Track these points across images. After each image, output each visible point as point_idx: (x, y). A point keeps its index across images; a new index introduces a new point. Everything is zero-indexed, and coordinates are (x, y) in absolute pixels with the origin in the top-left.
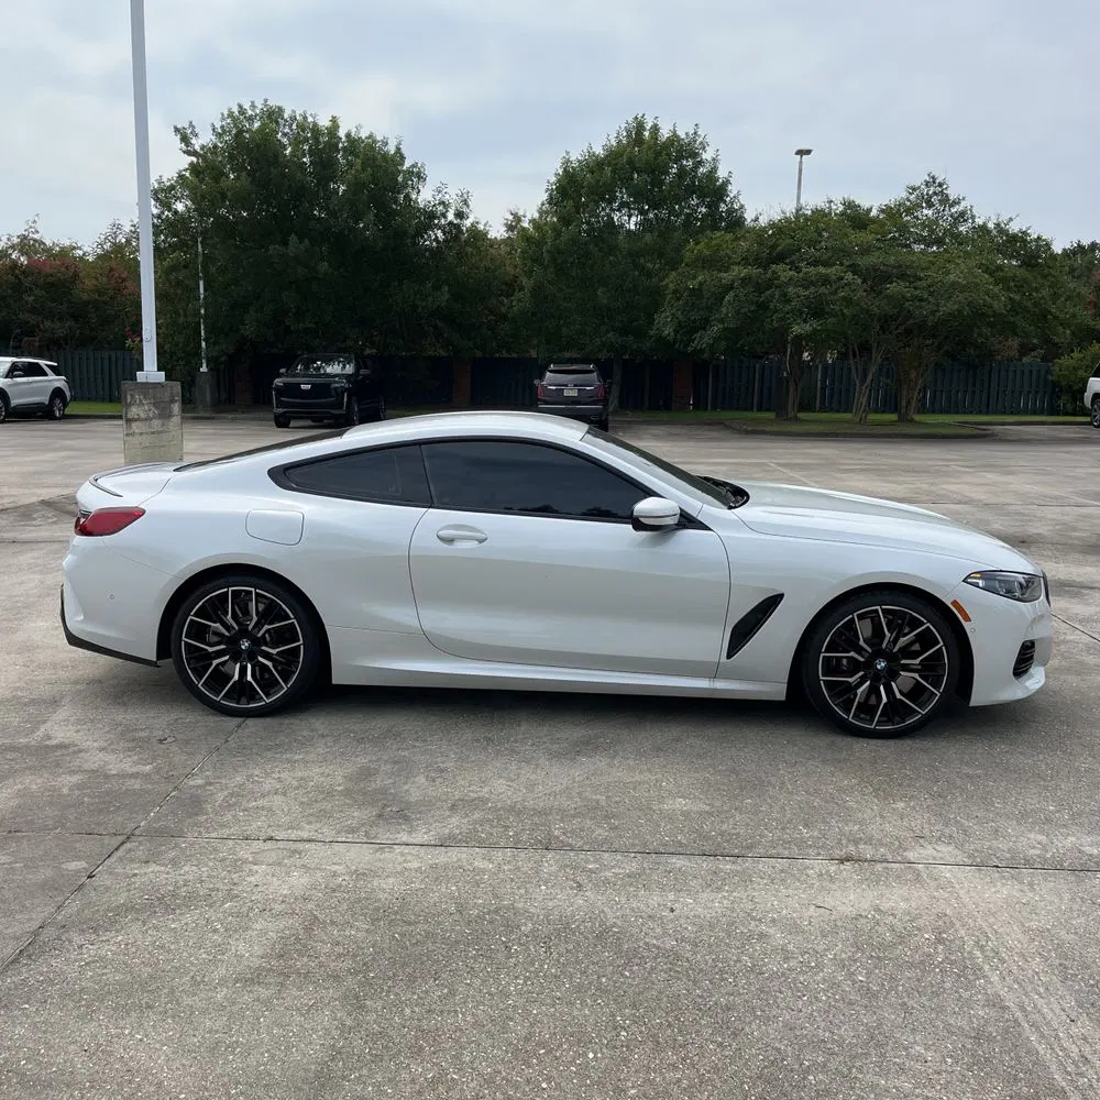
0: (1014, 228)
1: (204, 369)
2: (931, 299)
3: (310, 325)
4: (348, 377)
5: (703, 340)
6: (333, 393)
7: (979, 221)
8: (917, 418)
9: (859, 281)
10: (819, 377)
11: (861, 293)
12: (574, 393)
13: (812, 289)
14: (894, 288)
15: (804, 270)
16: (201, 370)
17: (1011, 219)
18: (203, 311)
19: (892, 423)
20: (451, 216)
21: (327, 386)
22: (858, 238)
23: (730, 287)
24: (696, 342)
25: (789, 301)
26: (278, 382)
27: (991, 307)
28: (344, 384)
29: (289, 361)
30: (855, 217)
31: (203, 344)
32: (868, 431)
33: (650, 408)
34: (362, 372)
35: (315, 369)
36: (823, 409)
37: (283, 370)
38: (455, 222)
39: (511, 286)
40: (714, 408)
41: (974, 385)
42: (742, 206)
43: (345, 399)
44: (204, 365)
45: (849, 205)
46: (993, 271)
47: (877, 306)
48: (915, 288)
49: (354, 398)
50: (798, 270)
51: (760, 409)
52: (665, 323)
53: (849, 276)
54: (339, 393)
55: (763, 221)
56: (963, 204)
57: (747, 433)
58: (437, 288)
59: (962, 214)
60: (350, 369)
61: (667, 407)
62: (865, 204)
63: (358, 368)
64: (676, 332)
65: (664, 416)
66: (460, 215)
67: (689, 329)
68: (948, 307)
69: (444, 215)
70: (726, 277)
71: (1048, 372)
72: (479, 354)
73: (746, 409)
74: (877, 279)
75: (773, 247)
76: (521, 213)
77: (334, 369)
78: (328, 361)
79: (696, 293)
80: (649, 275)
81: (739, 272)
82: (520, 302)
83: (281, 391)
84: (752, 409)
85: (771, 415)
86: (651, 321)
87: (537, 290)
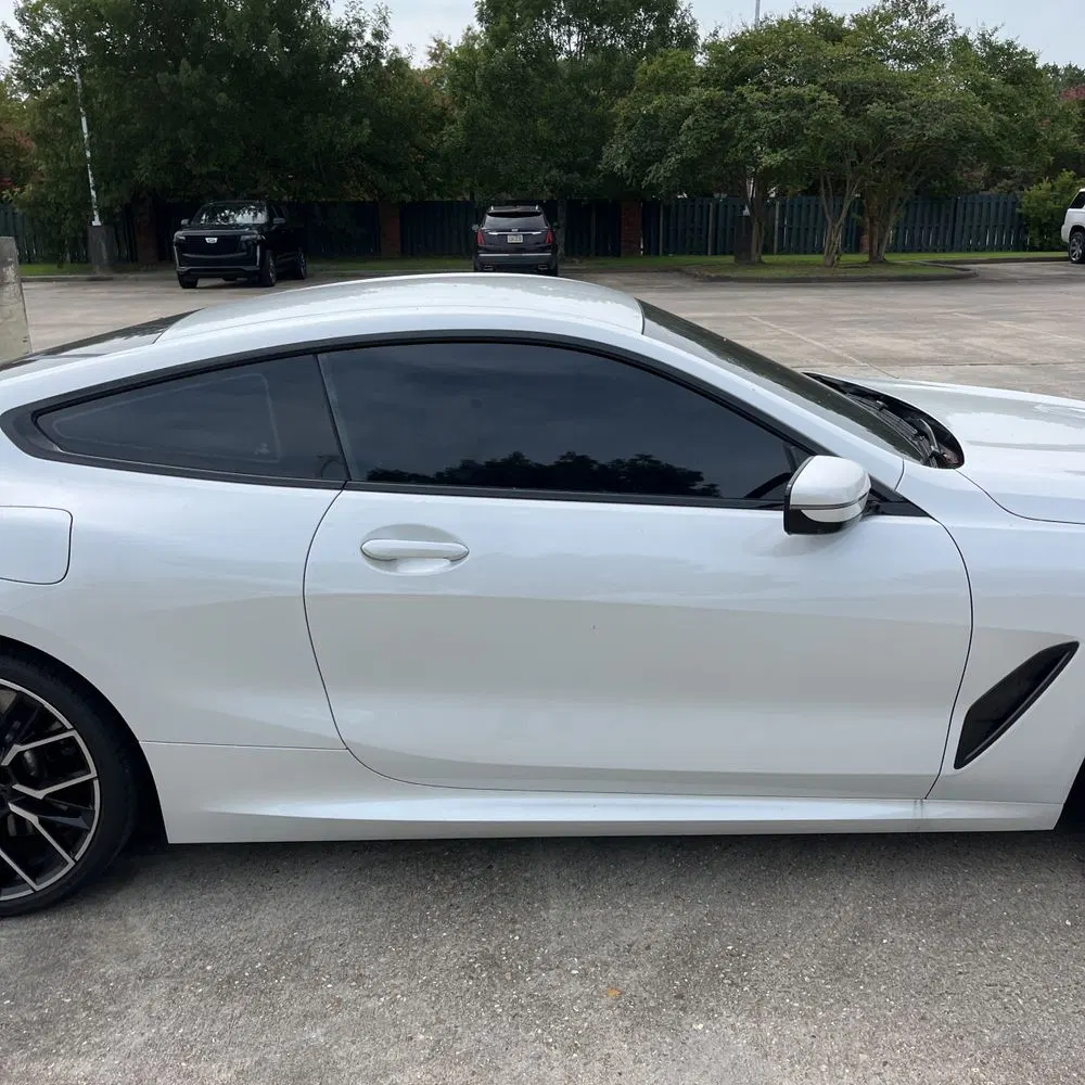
0: (1000, 39)
1: (97, 222)
2: (914, 120)
3: (214, 169)
4: (260, 227)
5: (658, 173)
6: (244, 246)
7: (960, 33)
8: (890, 257)
9: (836, 101)
10: (777, 217)
11: (838, 115)
12: (519, 239)
13: (782, 113)
14: (875, 109)
15: (773, 91)
16: (94, 223)
17: (996, 29)
18: (88, 154)
19: (865, 265)
20: (368, 37)
21: (236, 238)
22: (832, 51)
23: (690, 111)
24: (651, 175)
25: (755, 128)
26: (179, 235)
27: (979, 129)
28: (256, 235)
29: (192, 211)
30: (828, 29)
31: (93, 193)
32: (841, 273)
33: (597, 254)
34: (277, 220)
35: (222, 218)
36: (781, 251)
37: (184, 222)
38: (373, 43)
39: (440, 119)
40: (666, 253)
41: (939, 221)
42: (694, 22)
43: (258, 254)
44: (97, 218)
45: (819, 14)
46: (981, 89)
47: (854, 131)
48: (898, 110)
49: (268, 252)
50: (767, 90)
51: (715, 253)
52: (616, 156)
53: (825, 95)
54: (251, 245)
55: (723, 36)
56: (943, 12)
57: (711, 280)
58: (356, 121)
59: (942, 24)
60: (262, 218)
61: (616, 253)
62: (837, 13)
63: (271, 216)
64: (628, 165)
65: (612, 262)
66: (378, 35)
67: (642, 163)
68: (935, 130)
69: (360, 36)
70: (685, 101)
71: (1016, 204)
72: (408, 198)
73: (699, 253)
74: (855, 99)
75: (736, 66)
76: (445, 40)
77: (244, 218)
78: (237, 210)
79: (651, 121)
80: (594, 101)
81: (698, 94)
82: (452, 136)
83: (182, 246)
84: (706, 253)
85: (730, 259)
86: (598, 156)
87: (471, 123)
